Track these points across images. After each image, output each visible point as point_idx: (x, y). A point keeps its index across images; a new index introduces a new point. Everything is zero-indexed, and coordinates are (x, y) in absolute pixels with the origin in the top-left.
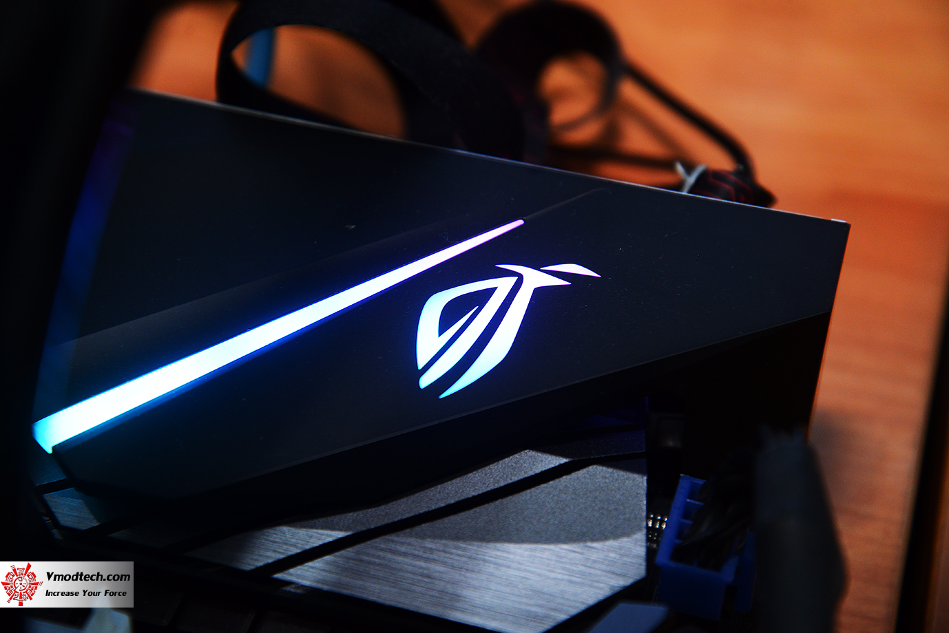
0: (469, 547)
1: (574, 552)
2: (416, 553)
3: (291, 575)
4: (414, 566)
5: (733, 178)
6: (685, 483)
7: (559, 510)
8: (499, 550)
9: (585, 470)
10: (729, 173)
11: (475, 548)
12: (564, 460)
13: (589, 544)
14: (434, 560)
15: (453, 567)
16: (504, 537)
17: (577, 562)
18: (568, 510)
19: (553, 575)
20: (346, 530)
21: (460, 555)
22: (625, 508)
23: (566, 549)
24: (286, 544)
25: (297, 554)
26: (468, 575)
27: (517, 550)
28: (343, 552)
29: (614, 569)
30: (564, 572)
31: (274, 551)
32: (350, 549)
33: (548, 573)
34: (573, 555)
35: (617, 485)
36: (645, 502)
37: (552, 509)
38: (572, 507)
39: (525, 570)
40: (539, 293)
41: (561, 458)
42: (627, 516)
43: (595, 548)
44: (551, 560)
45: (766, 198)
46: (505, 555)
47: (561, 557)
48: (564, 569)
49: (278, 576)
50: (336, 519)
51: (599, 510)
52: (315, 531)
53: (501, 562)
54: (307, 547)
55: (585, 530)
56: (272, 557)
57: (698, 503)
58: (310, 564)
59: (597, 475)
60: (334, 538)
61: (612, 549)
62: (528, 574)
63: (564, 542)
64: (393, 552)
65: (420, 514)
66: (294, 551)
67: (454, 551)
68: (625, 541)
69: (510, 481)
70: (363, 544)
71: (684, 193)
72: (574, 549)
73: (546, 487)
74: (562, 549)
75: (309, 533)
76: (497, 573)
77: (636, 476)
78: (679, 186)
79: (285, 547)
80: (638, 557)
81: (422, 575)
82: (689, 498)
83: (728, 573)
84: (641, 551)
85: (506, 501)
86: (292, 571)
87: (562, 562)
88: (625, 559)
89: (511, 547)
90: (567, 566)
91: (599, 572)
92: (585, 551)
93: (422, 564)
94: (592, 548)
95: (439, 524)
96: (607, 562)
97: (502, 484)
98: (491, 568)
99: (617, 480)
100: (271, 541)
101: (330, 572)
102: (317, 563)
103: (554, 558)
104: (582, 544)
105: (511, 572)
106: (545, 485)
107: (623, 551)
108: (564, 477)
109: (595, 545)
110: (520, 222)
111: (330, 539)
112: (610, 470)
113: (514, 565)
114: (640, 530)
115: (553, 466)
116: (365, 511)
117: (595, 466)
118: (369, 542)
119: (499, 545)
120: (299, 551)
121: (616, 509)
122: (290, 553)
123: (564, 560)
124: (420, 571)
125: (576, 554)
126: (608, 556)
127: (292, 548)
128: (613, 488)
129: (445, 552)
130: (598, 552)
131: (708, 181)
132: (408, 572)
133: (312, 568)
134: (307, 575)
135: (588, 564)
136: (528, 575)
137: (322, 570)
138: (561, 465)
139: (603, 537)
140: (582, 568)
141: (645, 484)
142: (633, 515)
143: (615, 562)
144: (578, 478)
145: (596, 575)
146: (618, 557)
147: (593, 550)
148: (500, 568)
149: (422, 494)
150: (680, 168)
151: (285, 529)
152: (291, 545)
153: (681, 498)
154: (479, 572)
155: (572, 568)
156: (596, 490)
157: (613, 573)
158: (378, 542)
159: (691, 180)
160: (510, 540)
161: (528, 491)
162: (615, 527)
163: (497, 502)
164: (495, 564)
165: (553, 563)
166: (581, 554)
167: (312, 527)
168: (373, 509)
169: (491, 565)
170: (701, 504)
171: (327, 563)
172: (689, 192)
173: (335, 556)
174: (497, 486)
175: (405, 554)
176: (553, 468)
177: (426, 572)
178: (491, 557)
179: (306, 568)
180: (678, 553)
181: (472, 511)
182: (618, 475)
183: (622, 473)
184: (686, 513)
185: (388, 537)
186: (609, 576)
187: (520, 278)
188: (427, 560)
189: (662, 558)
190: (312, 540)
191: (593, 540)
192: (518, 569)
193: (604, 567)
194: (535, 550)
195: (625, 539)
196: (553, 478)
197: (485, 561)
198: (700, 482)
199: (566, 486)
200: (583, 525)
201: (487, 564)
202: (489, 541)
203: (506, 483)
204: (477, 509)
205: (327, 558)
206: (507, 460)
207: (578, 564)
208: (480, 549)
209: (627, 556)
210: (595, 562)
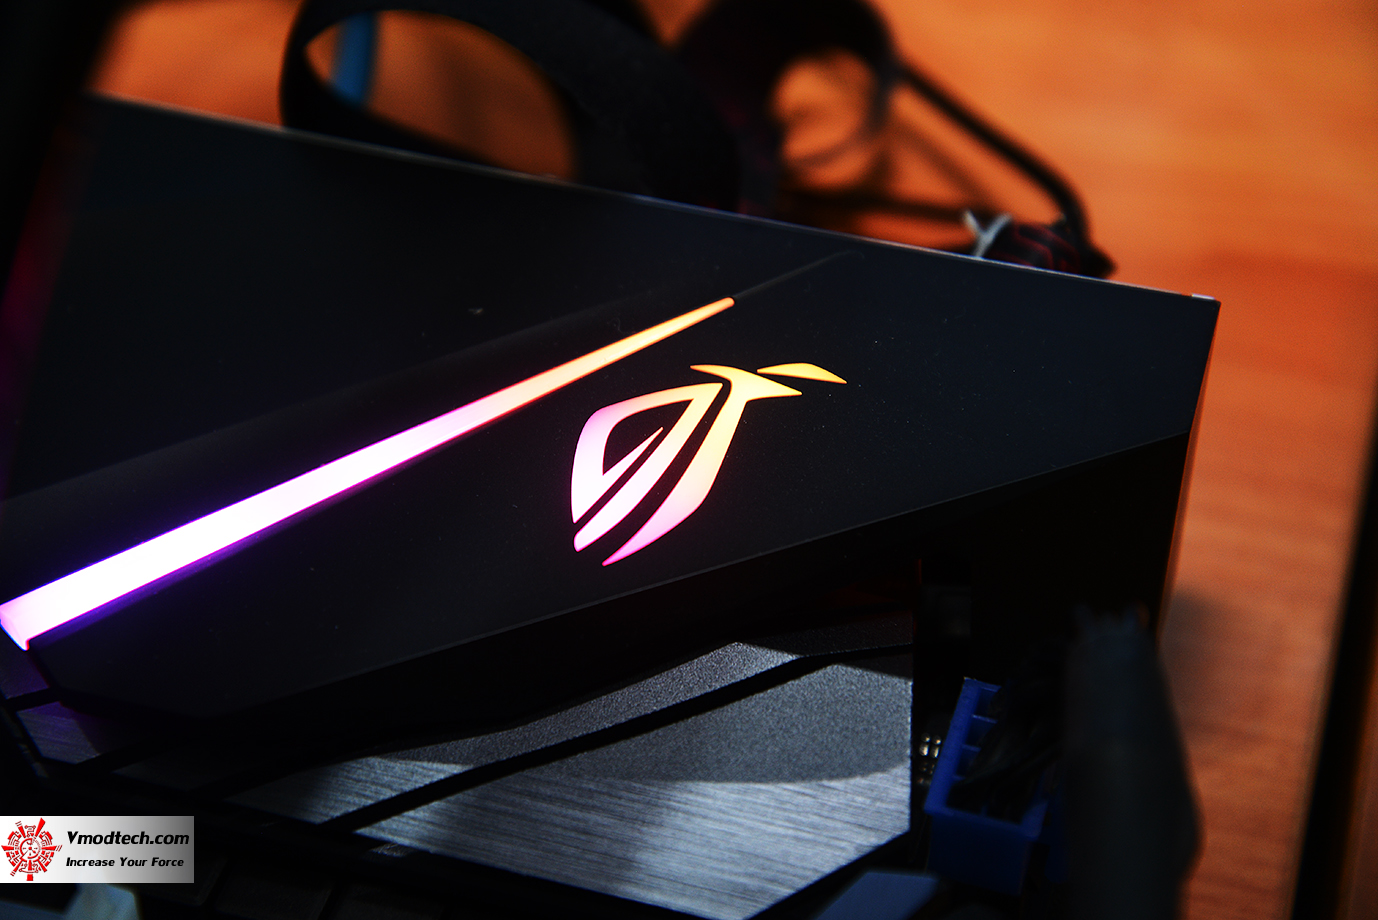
0: (647, 788)
1: (804, 794)
2: (568, 797)
3: (383, 830)
4: (565, 816)
5: (1051, 235)
6: (970, 690)
7: (781, 732)
8: (691, 792)
9: (821, 673)
10: (1045, 226)
11: (655, 789)
12: (788, 658)
13: (825, 782)
14: (594, 807)
15: (622, 817)
16: (699, 773)
17: (809, 809)
18: (795, 731)
19: (771, 829)
20: (464, 763)
21: (633, 801)
22: (878, 728)
23: (791, 790)
24: (377, 784)
25: (392, 800)
26: (645, 829)
27: (718, 792)
28: (460, 796)
29: (861, 820)
30: (787, 824)
31: (358, 795)
32: (470, 792)
33: (764, 827)
34: (800, 799)
35: (867, 694)
36: (909, 720)
37: (771, 730)
38: (800, 727)
39: (729, 822)
40: (754, 408)
41: (786, 655)
42: (883, 740)
43: (834, 789)
44: (768, 806)
45: (1101, 264)
46: (699, 799)
47: (782, 802)
48: (789, 820)
49: (365, 831)
50: (449, 746)
51: (842, 730)
52: (418, 763)
53: (694, 809)
54: (408, 788)
55: (820, 761)
56: (354, 804)
57: (988, 720)
58: (411, 813)
59: (839, 678)
60: (447, 775)
61: (860, 790)
62: (734, 827)
63: (789, 780)
64: (535, 796)
65: (575, 739)
66: (388, 794)
67: (624, 794)
68: (878, 779)
69: (709, 690)
70: (489, 784)
71: (978, 258)
72: (803, 790)
73: (763, 698)
74: (785, 789)
75: (411, 767)
76: (688, 826)
77: (896, 680)
78: (970, 248)
79: (373, 788)
80: (899, 801)
81: (576, 829)
82: (975, 714)
83: (1032, 825)
84: (904, 793)
85: (701, 718)
86: (384, 823)
87: (785, 810)
88: (878, 804)
89: (710, 787)
90: (793, 816)
91: (839, 825)
92: (819, 793)
93: (578, 814)
94: (829, 788)
95: (603, 753)
96: (851, 810)
97: (697, 693)
98: (679, 820)
99: (869, 686)
100: (354, 780)
101: (440, 825)
102: (421, 813)
103: (773, 803)
104: (814, 783)
105: (710, 824)
106: (762, 695)
107: (875, 793)
108: (789, 683)
109: (834, 784)
110: (727, 303)
111: (442, 776)
112: (858, 672)
113: (712, 814)
114: (902, 760)
115: (773, 666)
116: (492, 735)
117: (836, 666)
118: (498, 781)
119: (691, 785)
120: (394, 794)
121: (866, 730)
122: (382, 797)
123: (788, 806)
124: (575, 823)
125: (806, 798)
126: (853, 801)
127: (384, 790)
128: (863, 698)
129: (610, 795)
130: (838, 795)
131: (1015, 239)
132: (556, 826)
133: (414, 819)
134: (406, 830)
135: (826, 813)
136: (734, 829)
137: (429, 822)
138: (784, 665)
139: (847, 772)
140: (816, 819)
141: (910, 692)
142: (891, 739)
143: (864, 809)
144: (810, 684)
145: (835, 829)
146: (868, 801)
147: (831, 791)
148: (693, 818)
149: (579, 708)
150: (970, 221)
151: (374, 761)
152: (383, 786)
153: (963, 713)
154: (661, 825)
155: (800, 818)
156: (837, 702)
157: (861, 826)
158: (513, 780)
159: (987, 238)
160: (707, 778)
161: (736, 704)
162: (865, 757)
163: (690, 720)
164: (686, 812)
165: (771, 810)
166: (814, 797)
167: (414, 759)
168: (505, 732)
169: (680, 814)
170: (994, 721)
171: (436, 812)
172: (984, 256)
173: (449, 802)
174: (690, 696)
175: (550, 799)
176: (772, 669)
177: (582, 825)
178: (679, 802)
179: (404, 820)
180: (957, 796)
181: (652, 734)
182: (870, 679)
183: (875, 676)
184: (971, 737)
185: (526, 773)
186: (857, 829)
187: (727, 386)
188: (584, 807)
189: (933, 804)
190: (415, 777)
191: (831, 777)
192: (720, 821)
193: (848, 818)
194: (745, 792)
195: (879, 775)
196: (773, 685)
197: (668, 807)
198: (993, 688)
199: (792, 696)
200: (816, 754)
201: (673, 813)
202: (677, 779)
203: (703, 692)
204: (660, 732)
205: (435, 804)
206: (704, 658)
207: (807, 812)
208: (661, 791)
209: (882, 801)
210: (833, 809)
